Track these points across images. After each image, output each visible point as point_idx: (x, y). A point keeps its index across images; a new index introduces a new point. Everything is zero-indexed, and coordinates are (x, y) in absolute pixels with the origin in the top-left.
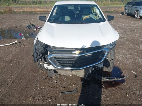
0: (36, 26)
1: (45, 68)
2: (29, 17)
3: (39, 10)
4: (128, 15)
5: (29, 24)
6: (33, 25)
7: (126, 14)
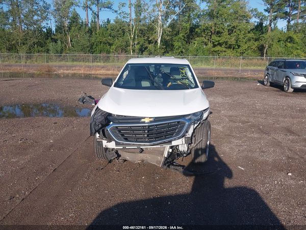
0: (95, 99)
1: (104, 146)
2: (83, 83)
3: (104, 72)
4: (273, 85)
5: (84, 95)
6: (90, 97)
7: (269, 84)
